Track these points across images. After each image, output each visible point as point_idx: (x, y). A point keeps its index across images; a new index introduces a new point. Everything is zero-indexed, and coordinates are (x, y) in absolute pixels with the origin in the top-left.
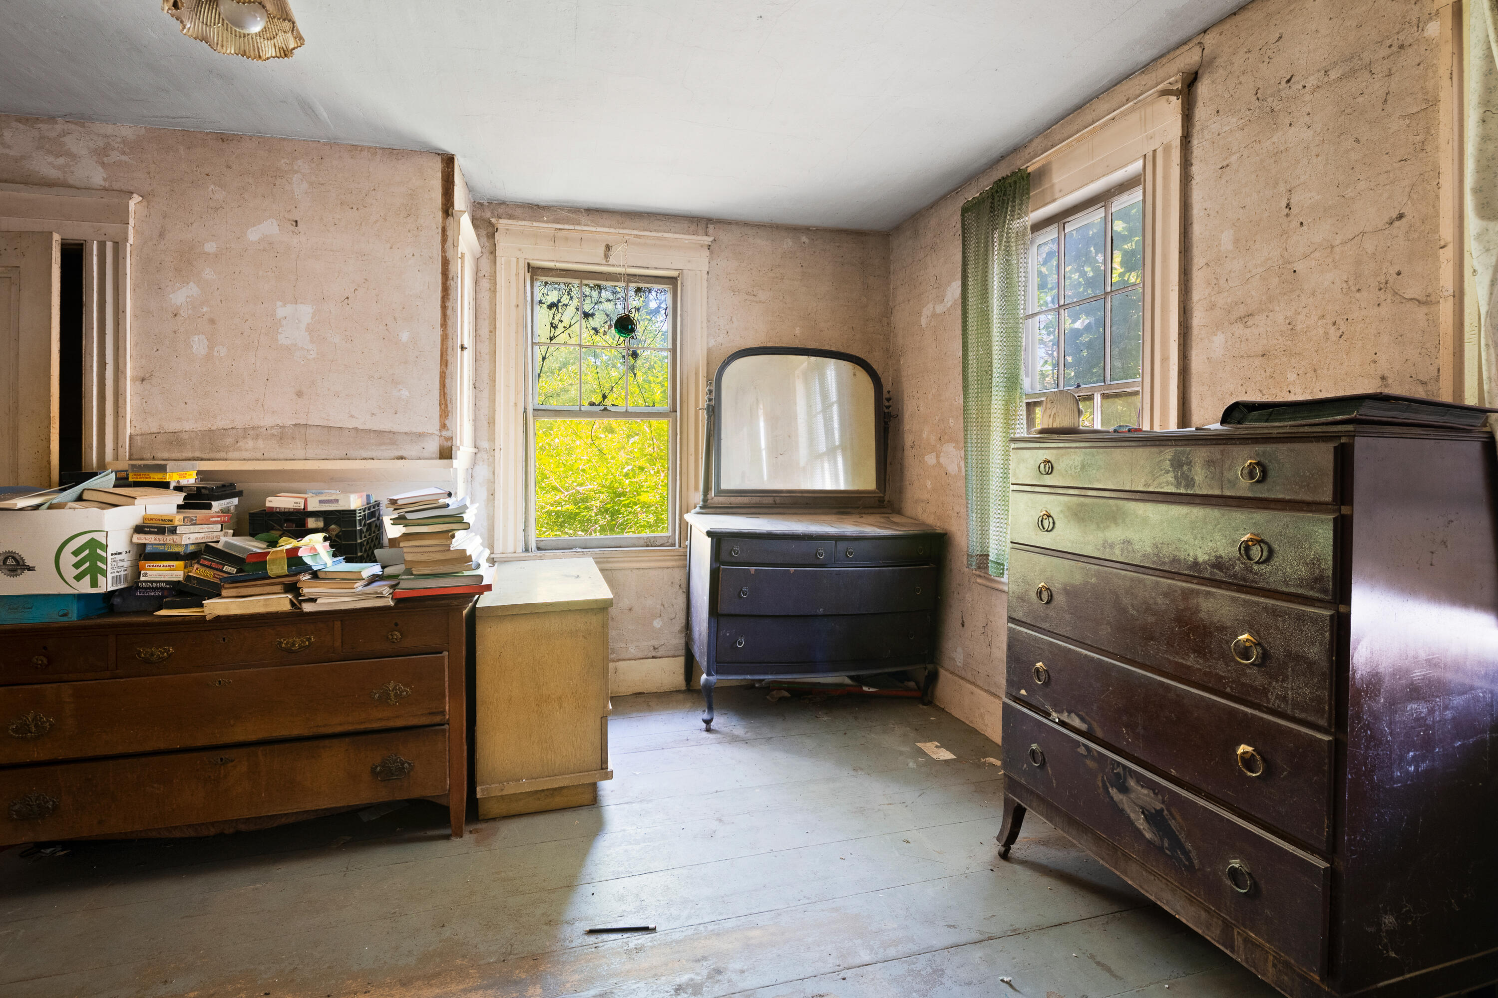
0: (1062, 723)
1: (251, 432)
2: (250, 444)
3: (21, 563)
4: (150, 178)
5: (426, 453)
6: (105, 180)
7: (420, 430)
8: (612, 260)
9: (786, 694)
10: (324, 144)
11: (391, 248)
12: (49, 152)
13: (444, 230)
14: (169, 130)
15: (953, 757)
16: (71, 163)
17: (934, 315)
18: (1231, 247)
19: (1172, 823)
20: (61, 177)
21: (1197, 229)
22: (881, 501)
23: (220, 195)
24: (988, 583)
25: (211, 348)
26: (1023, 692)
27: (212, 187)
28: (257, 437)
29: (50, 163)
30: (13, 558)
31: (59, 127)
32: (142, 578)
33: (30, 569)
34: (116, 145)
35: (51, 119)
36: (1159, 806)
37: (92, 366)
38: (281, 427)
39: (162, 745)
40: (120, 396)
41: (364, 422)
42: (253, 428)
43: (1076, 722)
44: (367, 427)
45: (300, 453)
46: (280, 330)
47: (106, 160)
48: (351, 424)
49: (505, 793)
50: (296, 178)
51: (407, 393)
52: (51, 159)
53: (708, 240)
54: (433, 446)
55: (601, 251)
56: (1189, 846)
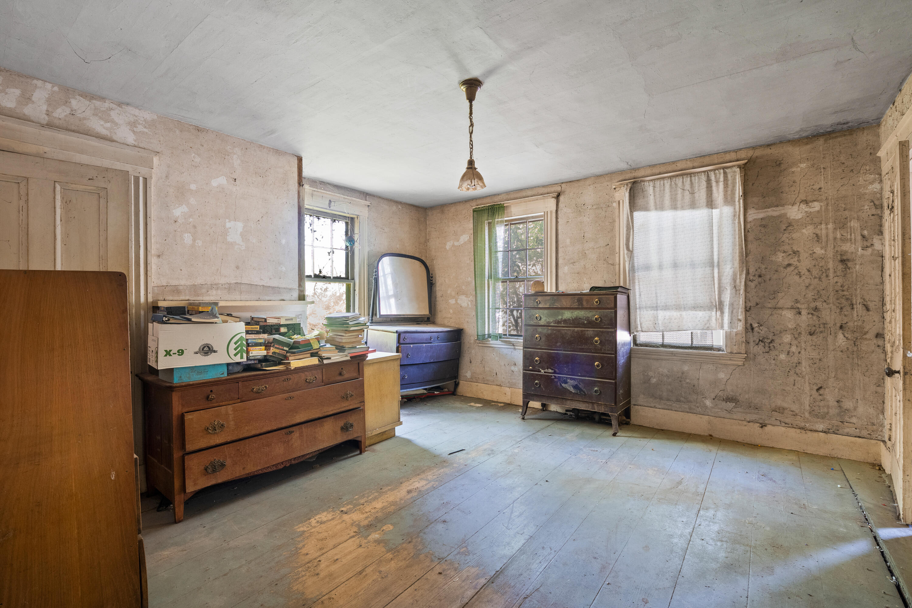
0: (545, 372)
1: (214, 286)
2: (214, 292)
3: (211, 349)
4: (161, 144)
5: (293, 298)
6: (135, 141)
7: (290, 287)
8: (332, 208)
9: (406, 400)
10: (248, 142)
11: (277, 198)
12: (101, 118)
13: (299, 192)
14: (170, 119)
15: (482, 405)
16: (115, 128)
17: (453, 246)
18: (569, 244)
19: (580, 386)
20: (109, 134)
21: (560, 237)
22: (428, 318)
23: (198, 160)
24: (483, 345)
25: (194, 240)
26: (531, 368)
27: (194, 154)
28: (217, 289)
29: (102, 125)
30: (208, 347)
31: (107, 105)
32: (251, 355)
33: (215, 352)
34: (141, 122)
35: (102, 99)
36: (576, 383)
37: (132, 247)
38: (229, 284)
39: (269, 429)
40: (148, 265)
41: (267, 282)
42: (216, 284)
43: (550, 371)
44: (268, 285)
45: (238, 297)
46: (228, 234)
47: (135, 129)
48: (261, 283)
49: (373, 435)
50: (235, 157)
51: (285, 269)
52: (102, 123)
53: (368, 203)
54: (296, 294)
55: (328, 202)
56: (584, 390)
